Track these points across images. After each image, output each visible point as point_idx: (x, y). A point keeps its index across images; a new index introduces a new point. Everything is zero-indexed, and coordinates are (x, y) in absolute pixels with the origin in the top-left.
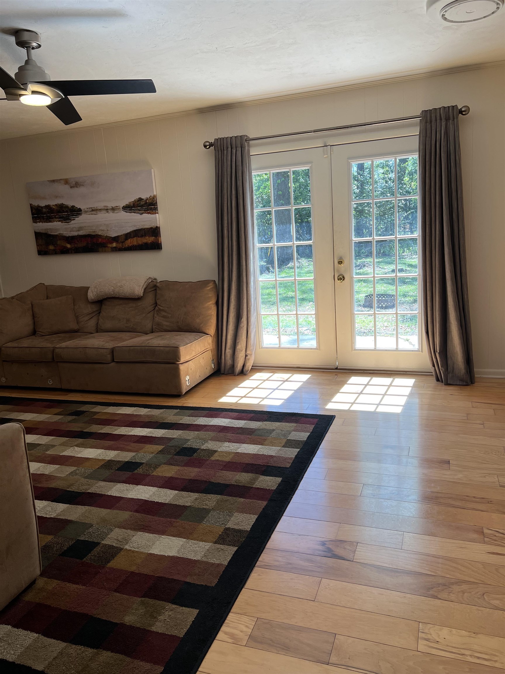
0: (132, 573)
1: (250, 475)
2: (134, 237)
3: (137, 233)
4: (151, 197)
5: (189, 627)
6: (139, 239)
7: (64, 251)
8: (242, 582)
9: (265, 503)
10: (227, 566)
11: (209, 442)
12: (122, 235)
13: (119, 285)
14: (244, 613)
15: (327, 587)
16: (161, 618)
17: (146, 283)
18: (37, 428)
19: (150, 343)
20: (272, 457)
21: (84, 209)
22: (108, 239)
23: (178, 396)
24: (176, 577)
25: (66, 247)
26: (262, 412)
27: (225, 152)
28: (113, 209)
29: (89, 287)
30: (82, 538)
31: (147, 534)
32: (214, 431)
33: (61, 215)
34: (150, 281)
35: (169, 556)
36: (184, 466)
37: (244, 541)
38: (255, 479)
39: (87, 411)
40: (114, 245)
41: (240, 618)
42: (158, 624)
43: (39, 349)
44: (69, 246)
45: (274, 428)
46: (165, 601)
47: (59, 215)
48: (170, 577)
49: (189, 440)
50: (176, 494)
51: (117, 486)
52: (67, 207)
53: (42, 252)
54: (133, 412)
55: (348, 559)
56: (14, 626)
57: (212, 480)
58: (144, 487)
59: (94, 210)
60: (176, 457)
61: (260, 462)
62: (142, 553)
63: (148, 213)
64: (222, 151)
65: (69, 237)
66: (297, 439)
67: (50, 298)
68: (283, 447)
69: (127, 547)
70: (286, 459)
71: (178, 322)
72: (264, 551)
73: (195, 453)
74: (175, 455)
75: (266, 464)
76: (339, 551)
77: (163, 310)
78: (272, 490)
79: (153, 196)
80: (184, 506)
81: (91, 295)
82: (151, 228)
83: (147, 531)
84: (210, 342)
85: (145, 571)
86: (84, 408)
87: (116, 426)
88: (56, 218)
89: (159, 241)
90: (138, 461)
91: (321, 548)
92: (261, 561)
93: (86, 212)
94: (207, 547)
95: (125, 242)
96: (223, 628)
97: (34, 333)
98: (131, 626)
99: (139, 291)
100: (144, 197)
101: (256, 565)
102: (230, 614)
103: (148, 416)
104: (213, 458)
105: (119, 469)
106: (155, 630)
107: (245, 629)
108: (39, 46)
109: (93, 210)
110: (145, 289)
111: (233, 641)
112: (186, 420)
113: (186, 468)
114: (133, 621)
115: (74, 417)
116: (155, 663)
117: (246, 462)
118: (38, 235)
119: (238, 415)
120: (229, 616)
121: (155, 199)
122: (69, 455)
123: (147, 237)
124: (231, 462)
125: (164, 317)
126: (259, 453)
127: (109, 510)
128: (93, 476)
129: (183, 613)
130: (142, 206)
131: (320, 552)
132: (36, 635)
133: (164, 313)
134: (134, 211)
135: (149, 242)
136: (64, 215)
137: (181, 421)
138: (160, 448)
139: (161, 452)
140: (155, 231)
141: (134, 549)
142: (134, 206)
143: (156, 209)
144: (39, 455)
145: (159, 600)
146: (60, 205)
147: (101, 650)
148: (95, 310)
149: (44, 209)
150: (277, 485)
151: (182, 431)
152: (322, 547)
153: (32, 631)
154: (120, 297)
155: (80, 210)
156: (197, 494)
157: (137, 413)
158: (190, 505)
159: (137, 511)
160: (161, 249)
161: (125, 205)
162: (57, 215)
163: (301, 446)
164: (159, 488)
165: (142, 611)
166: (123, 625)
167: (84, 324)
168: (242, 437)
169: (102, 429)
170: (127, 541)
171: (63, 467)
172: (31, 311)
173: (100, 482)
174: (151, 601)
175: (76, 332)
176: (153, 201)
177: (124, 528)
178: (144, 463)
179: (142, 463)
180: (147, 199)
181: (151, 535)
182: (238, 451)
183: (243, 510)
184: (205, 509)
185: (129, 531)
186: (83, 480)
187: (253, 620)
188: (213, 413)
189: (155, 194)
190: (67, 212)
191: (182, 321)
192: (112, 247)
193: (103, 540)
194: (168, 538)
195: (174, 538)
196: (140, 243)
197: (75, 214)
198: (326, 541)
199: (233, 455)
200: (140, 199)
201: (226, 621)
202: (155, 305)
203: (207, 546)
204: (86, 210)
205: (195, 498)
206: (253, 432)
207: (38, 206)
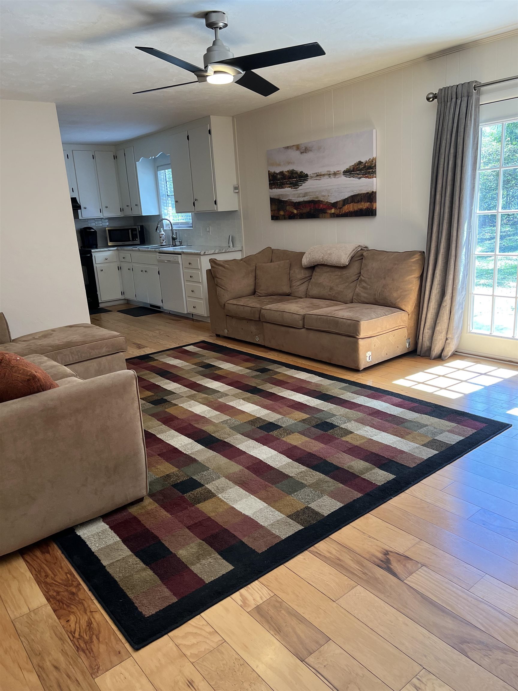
0: (209, 518)
1: (367, 464)
2: (351, 203)
3: (354, 199)
4: (370, 160)
5: (217, 577)
6: (355, 204)
7: (291, 217)
8: (284, 559)
9: (360, 495)
10: (283, 540)
11: (353, 422)
12: (340, 201)
13: (329, 252)
14: (268, 586)
15: (357, 594)
16: (203, 562)
17: (354, 252)
18: (226, 377)
19: (336, 314)
20: (402, 452)
21: (310, 175)
22: (328, 205)
23: (357, 370)
24: (236, 534)
25: (293, 213)
26: (428, 404)
27: (449, 103)
28: (335, 174)
29: (305, 253)
30: (194, 478)
31: (241, 490)
32: (364, 412)
33: (291, 181)
34: (359, 249)
35: (244, 515)
36: (313, 439)
37: (314, 524)
38: (367, 470)
39: (271, 370)
40: (333, 211)
41: (261, 588)
42: (198, 565)
43: (250, 308)
44: (295, 212)
45: (428, 423)
46: (215, 550)
47: (290, 181)
48: (233, 532)
49: (335, 415)
50: (289, 463)
51: (248, 442)
52: (297, 173)
53: (275, 217)
54: (307, 378)
55: (400, 577)
56: (111, 527)
57: (328, 459)
58: (268, 448)
59: (319, 176)
60: (313, 429)
61: (386, 454)
62: (227, 504)
63: (366, 177)
64: (446, 103)
65: (296, 202)
66: (444, 441)
67: (273, 262)
68: (423, 445)
69: (220, 496)
70: (413, 458)
71: (375, 295)
72: (326, 539)
73: (331, 429)
74: (313, 427)
75: (390, 458)
76: (396, 566)
77: (364, 281)
78: (377, 485)
79: (372, 158)
80: (287, 475)
81: (305, 261)
82: (368, 193)
83: (244, 487)
84: (404, 319)
85: (220, 521)
86: (271, 367)
87: (285, 388)
88: (287, 184)
89: (373, 207)
90: (279, 424)
91: (380, 555)
92: (315, 547)
93: (312, 177)
94: (279, 518)
95: (342, 208)
96: (243, 591)
97: (254, 293)
98: (179, 558)
99: (345, 260)
100: (363, 161)
101: (309, 549)
102: (256, 582)
103: (317, 385)
104: (344, 439)
105: (260, 428)
106: (192, 569)
107: (258, 599)
108: (226, 25)
109: (317, 176)
110: (352, 258)
111: (242, 604)
112: (348, 396)
113: (313, 441)
114: (183, 556)
115: (259, 373)
116: (175, 594)
117: (372, 451)
118: (273, 201)
119: (401, 401)
120: (254, 583)
121: (374, 162)
122: (233, 406)
123: (363, 203)
124: (358, 447)
125: (364, 288)
126: (392, 445)
127: (229, 460)
128: (237, 429)
129: (221, 565)
130: (361, 170)
131: (376, 560)
132: (118, 539)
133: (364, 284)
134: (353, 175)
135: (364, 208)
136: (294, 181)
137: (342, 395)
138: (305, 416)
139: (304, 421)
140: (371, 197)
141: (224, 499)
142: (353, 171)
143: (375, 172)
144: (213, 400)
145: (211, 547)
146: (291, 171)
147: (148, 568)
148: (307, 275)
149: (278, 176)
150: (385, 482)
151: (335, 406)
152: (383, 556)
153: (118, 535)
154: (328, 264)
155: (307, 176)
156: (305, 468)
157: (310, 380)
158: (293, 475)
159: (248, 468)
160: (375, 215)
161: (345, 169)
162: (288, 181)
163: (443, 449)
164: (278, 453)
165: (194, 550)
166: (175, 555)
167: (296, 289)
168: (387, 424)
169: (271, 388)
170: (223, 490)
171: (222, 414)
172: (254, 273)
173: (239, 434)
174: (206, 546)
175: (289, 295)
176: (372, 164)
177: (229, 480)
178: (282, 427)
179: (281, 427)
180: (366, 162)
181: (244, 492)
182: (372, 438)
183: (334, 495)
184: (303, 483)
185: (231, 482)
186: (228, 430)
187: (270, 595)
188: (377, 394)
189: (374, 156)
190: (296, 178)
191: (379, 294)
192: (330, 214)
193: (207, 484)
194: (255, 499)
195: (259, 500)
196: (356, 209)
197: (303, 179)
198: (391, 552)
199: (366, 440)
200: (360, 163)
201: (249, 586)
202: (358, 275)
203: (279, 516)
204: (312, 175)
205: (301, 471)
206: (403, 423)
207: (275, 173)
